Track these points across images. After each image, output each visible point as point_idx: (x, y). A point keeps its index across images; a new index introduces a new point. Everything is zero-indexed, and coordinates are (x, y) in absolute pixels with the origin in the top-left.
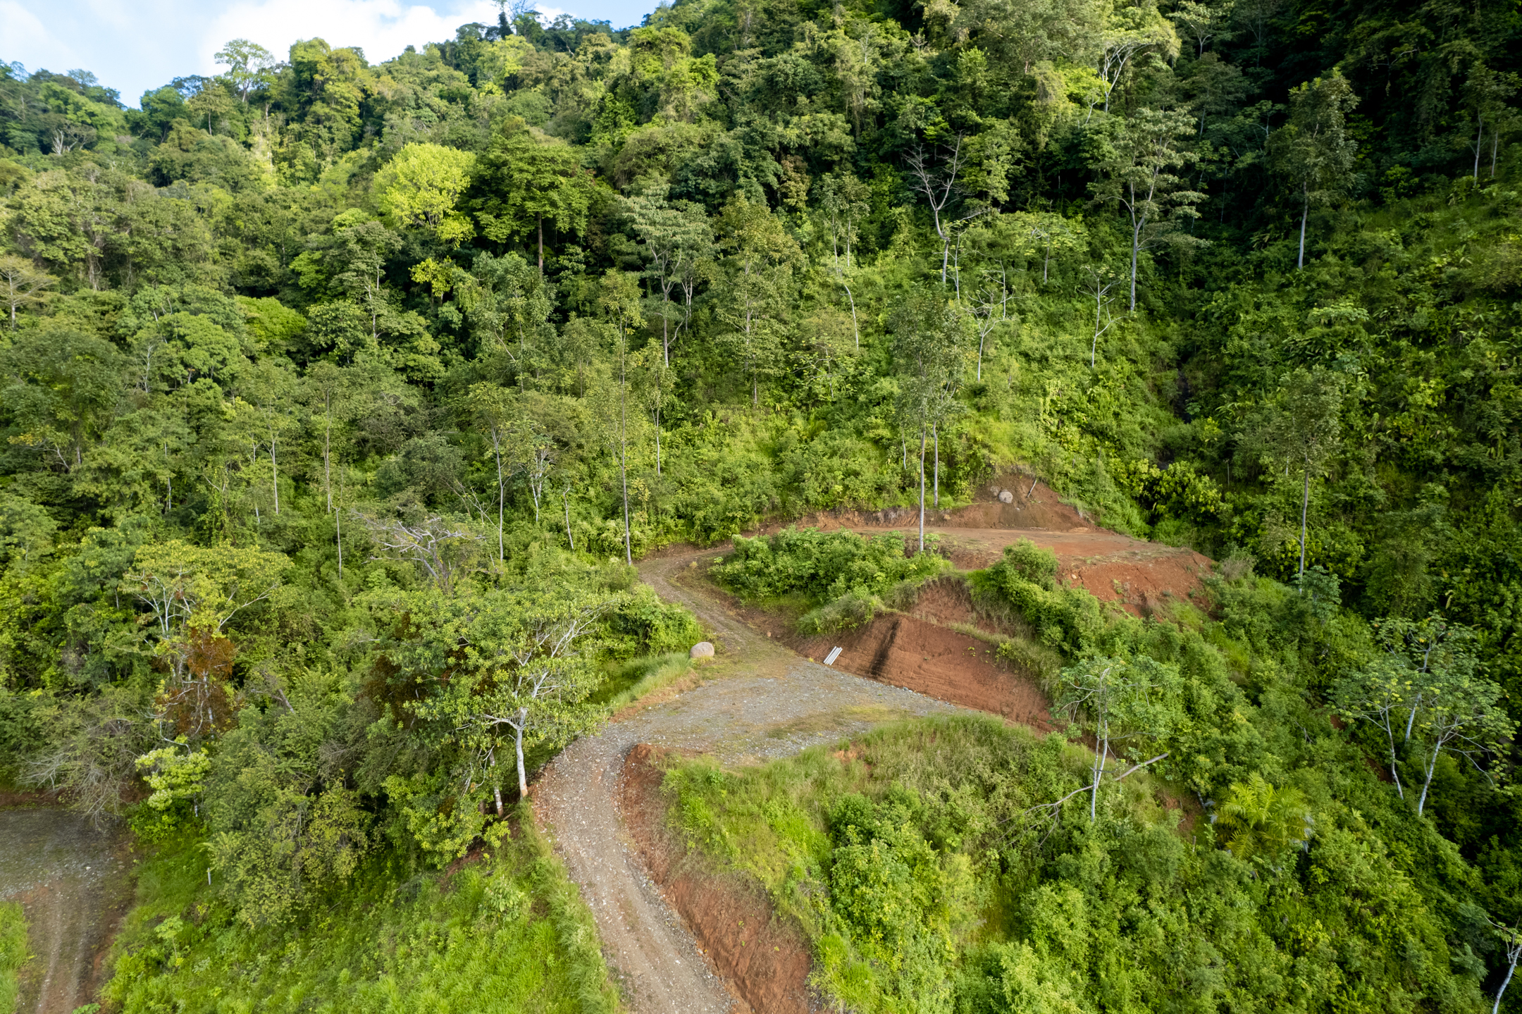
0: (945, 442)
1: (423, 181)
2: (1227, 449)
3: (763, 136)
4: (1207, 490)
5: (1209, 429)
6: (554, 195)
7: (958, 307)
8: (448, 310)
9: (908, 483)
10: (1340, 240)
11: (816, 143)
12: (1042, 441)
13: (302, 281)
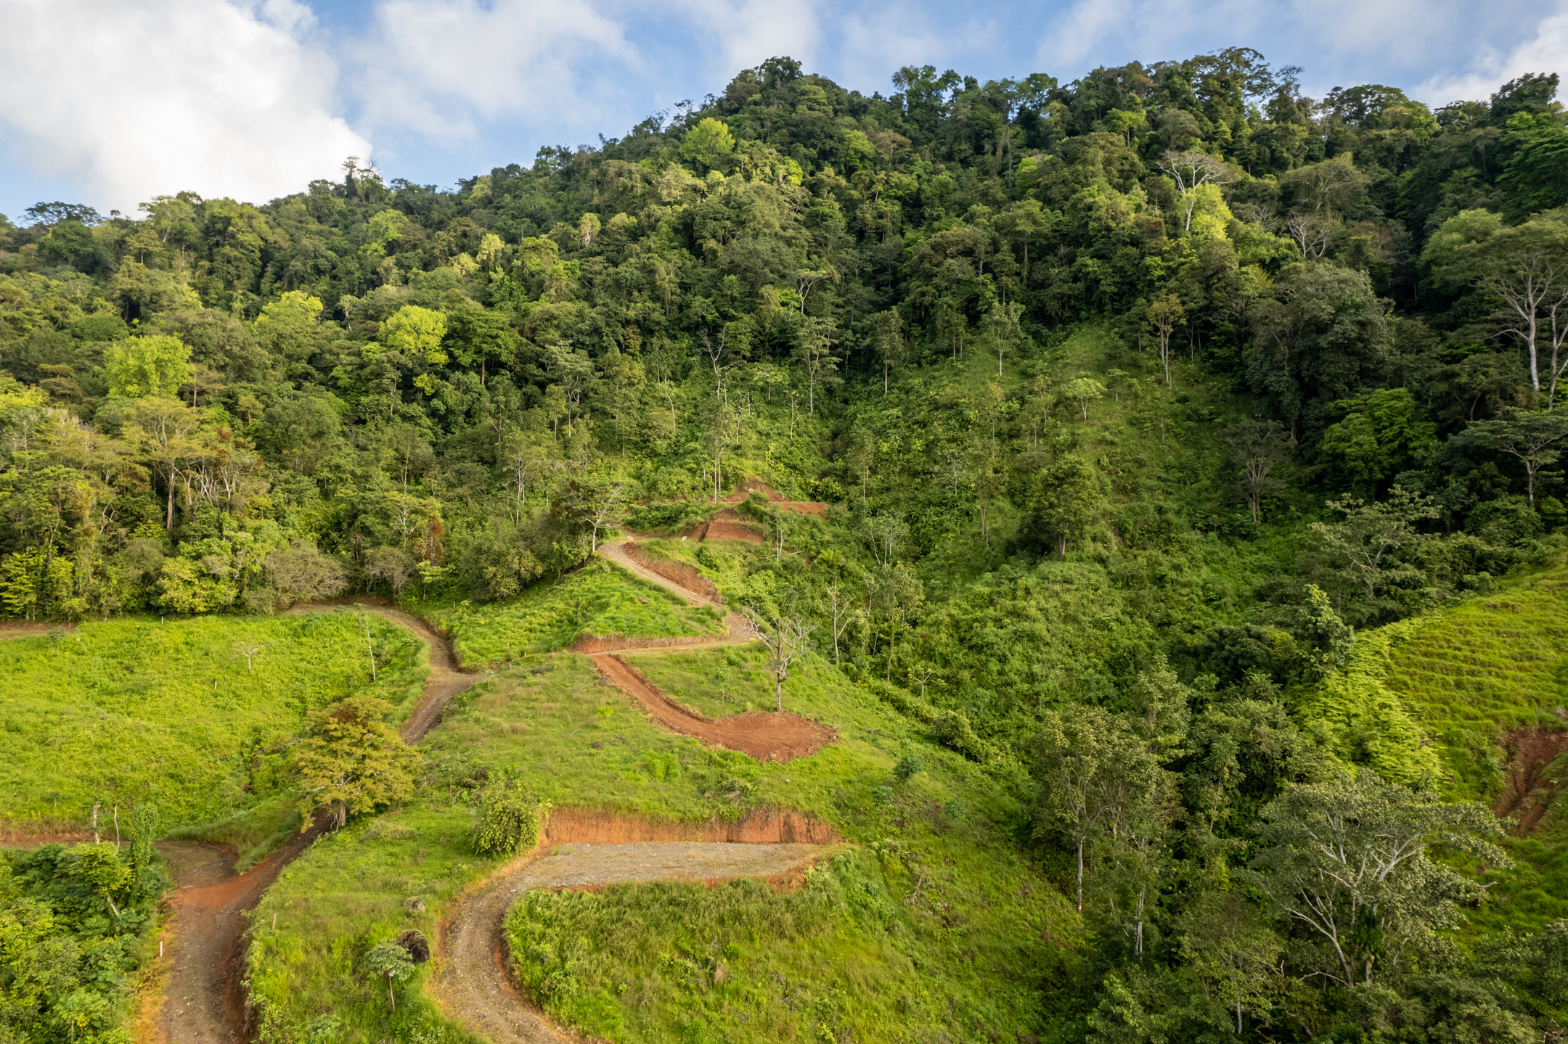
0: (723, 469)
1: (423, 329)
2: (846, 470)
3: (616, 314)
4: (837, 487)
5: (840, 463)
6: (499, 341)
7: (727, 408)
8: (436, 403)
9: (706, 487)
10: (901, 382)
11: (645, 319)
12: (767, 468)
13: (340, 383)
